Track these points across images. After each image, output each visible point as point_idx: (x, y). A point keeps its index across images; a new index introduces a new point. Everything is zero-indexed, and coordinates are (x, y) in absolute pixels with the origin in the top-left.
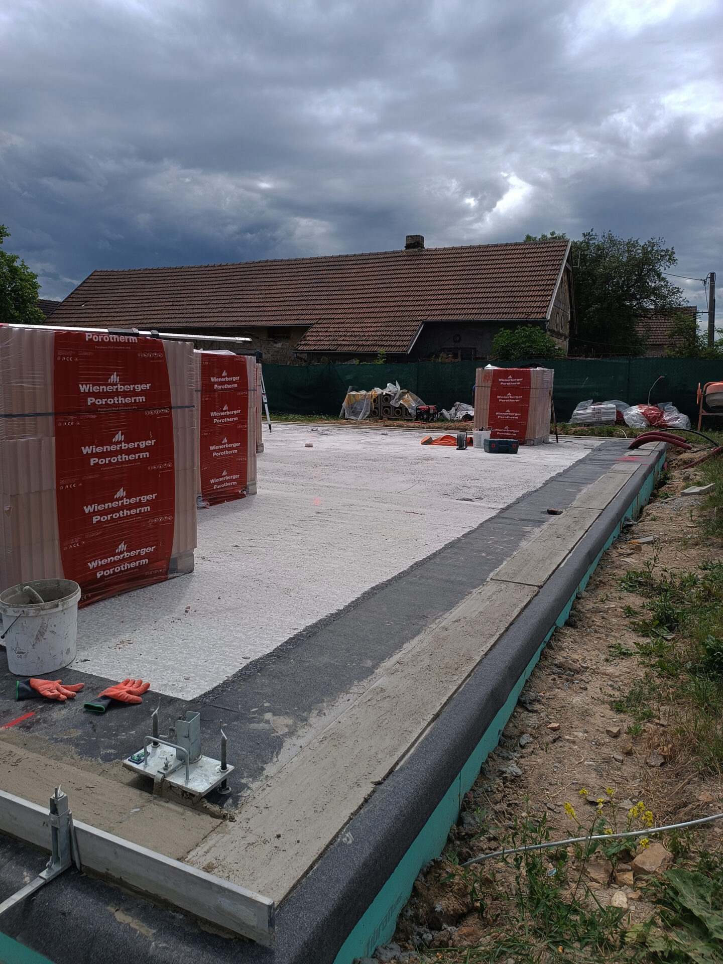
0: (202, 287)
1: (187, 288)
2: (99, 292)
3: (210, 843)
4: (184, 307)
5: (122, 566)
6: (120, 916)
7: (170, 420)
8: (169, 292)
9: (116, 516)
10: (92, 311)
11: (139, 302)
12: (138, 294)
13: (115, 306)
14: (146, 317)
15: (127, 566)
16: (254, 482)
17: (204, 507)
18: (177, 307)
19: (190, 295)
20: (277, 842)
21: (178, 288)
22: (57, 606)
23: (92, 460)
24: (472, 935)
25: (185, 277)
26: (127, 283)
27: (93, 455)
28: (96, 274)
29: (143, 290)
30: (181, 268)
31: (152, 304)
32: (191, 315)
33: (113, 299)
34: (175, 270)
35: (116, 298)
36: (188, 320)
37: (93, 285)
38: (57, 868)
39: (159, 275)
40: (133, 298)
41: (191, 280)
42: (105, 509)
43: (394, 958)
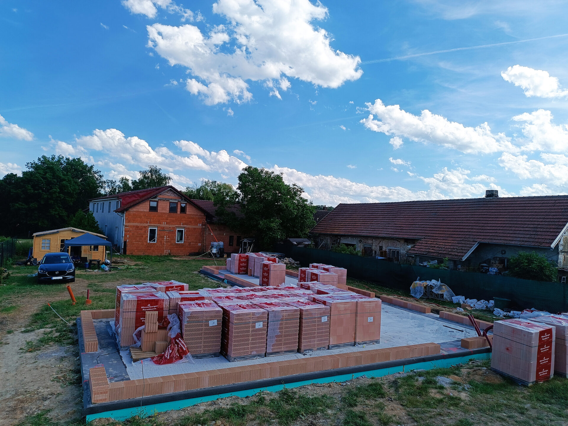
0: (380, 215)
1: (373, 214)
2: (338, 214)
4: (368, 225)
8: (365, 216)
10: (333, 224)
11: (352, 221)
13: (342, 222)
14: (351, 229)
18: (365, 225)
19: (373, 219)
21: (370, 215)
26: (350, 211)
29: (355, 215)
31: (356, 222)
32: (370, 229)
33: (342, 218)
36: (368, 232)
37: (337, 211)
39: (364, 207)
40: (350, 218)
41: (377, 210)
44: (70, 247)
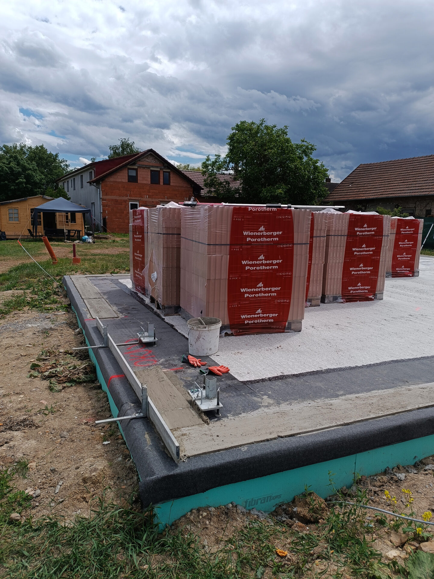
0: (425, 170)
1: (415, 171)
2: (361, 177)
3: (193, 428)
4: (410, 183)
5: (259, 320)
6: (147, 436)
7: (292, 250)
8: (402, 175)
9: (257, 295)
10: (355, 188)
11: (383, 181)
12: (383, 177)
13: (368, 185)
14: (385, 190)
15: (261, 321)
16: (382, 292)
17: (343, 303)
18: (406, 183)
19: (415, 175)
20: (215, 437)
21: (409, 171)
22: (205, 328)
23: (246, 267)
24: (302, 527)
25: (415, 164)
26: (378, 171)
27: (247, 265)
28: (361, 166)
29: (386, 174)
30: (413, 159)
31: (390, 183)
32: (414, 188)
33: (368, 180)
34: (409, 160)
35: (370, 180)
36: (411, 191)
37: (358, 173)
38: (142, 414)
39: (398, 164)
40: (380, 179)
41: (418, 166)
42: (251, 291)
43: (258, 515)
44: (42, 213)
